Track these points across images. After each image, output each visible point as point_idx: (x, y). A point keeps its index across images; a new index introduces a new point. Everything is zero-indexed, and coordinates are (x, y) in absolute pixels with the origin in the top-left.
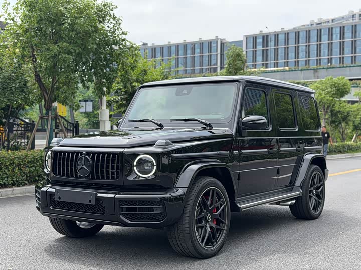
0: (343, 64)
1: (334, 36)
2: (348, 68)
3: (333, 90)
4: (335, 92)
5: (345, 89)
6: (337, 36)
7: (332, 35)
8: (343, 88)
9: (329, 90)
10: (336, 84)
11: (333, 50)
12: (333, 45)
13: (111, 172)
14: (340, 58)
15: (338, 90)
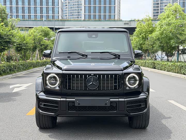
0: (24, 18)
1: (13, 3)
2: (27, 21)
3: (43, 33)
4: (44, 34)
5: (48, 33)
6: (14, 3)
7: (12, 2)
8: (47, 32)
9: (41, 33)
10: (44, 30)
11: (13, 10)
12: (13, 8)
13: (114, 85)
14: (17, 15)
15: (45, 33)
